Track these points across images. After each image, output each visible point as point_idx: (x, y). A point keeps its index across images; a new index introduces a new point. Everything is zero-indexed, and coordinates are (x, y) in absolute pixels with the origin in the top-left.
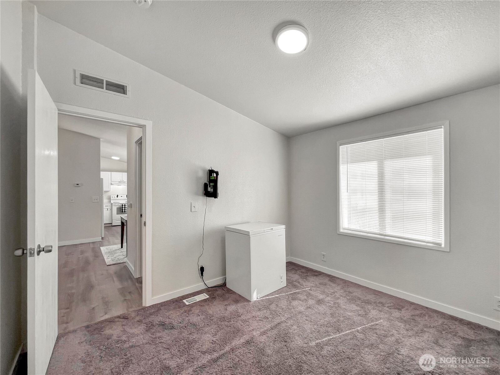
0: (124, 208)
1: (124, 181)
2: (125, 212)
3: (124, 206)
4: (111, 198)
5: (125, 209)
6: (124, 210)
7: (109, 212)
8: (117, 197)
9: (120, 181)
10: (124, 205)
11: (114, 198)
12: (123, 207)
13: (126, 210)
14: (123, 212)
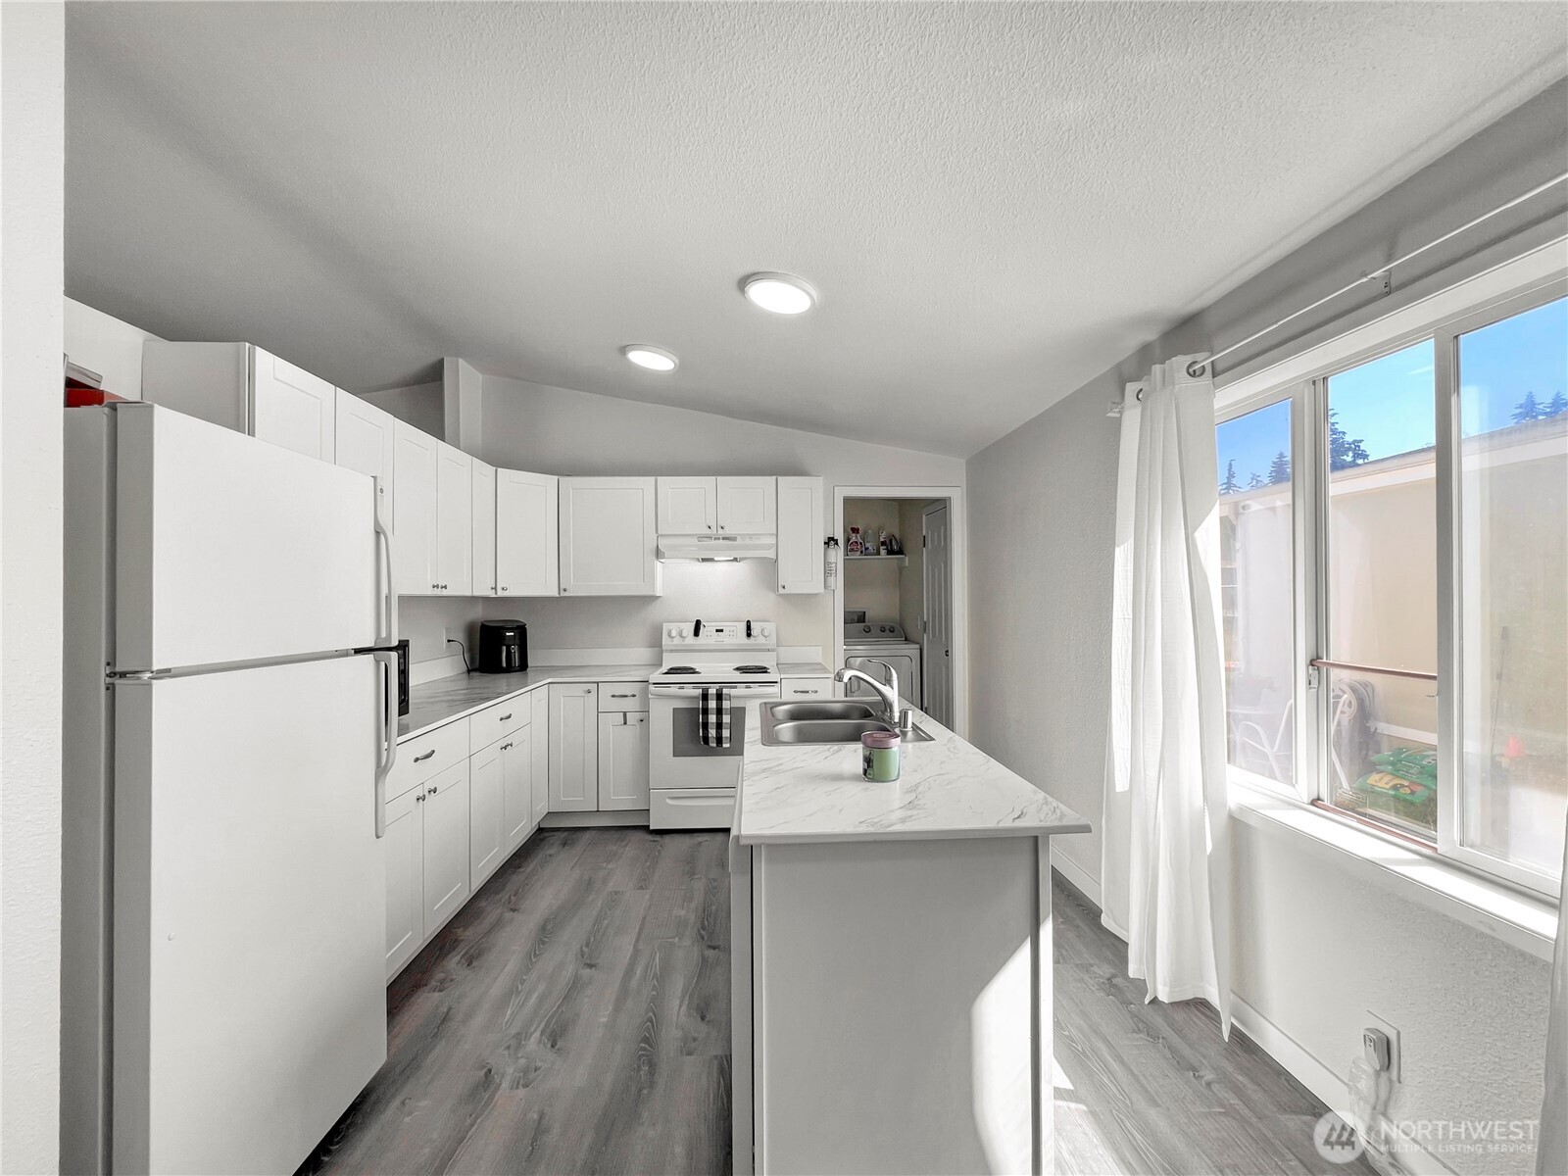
0: (712, 718)
1: (728, 532)
2: (719, 740)
3: (712, 704)
4: (665, 640)
5: (719, 726)
6: (712, 732)
7: (631, 733)
8: (696, 633)
9: (708, 532)
10: (712, 691)
11: (677, 641)
12: (705, 711)
13: (726, 733)
14: (706, 740)
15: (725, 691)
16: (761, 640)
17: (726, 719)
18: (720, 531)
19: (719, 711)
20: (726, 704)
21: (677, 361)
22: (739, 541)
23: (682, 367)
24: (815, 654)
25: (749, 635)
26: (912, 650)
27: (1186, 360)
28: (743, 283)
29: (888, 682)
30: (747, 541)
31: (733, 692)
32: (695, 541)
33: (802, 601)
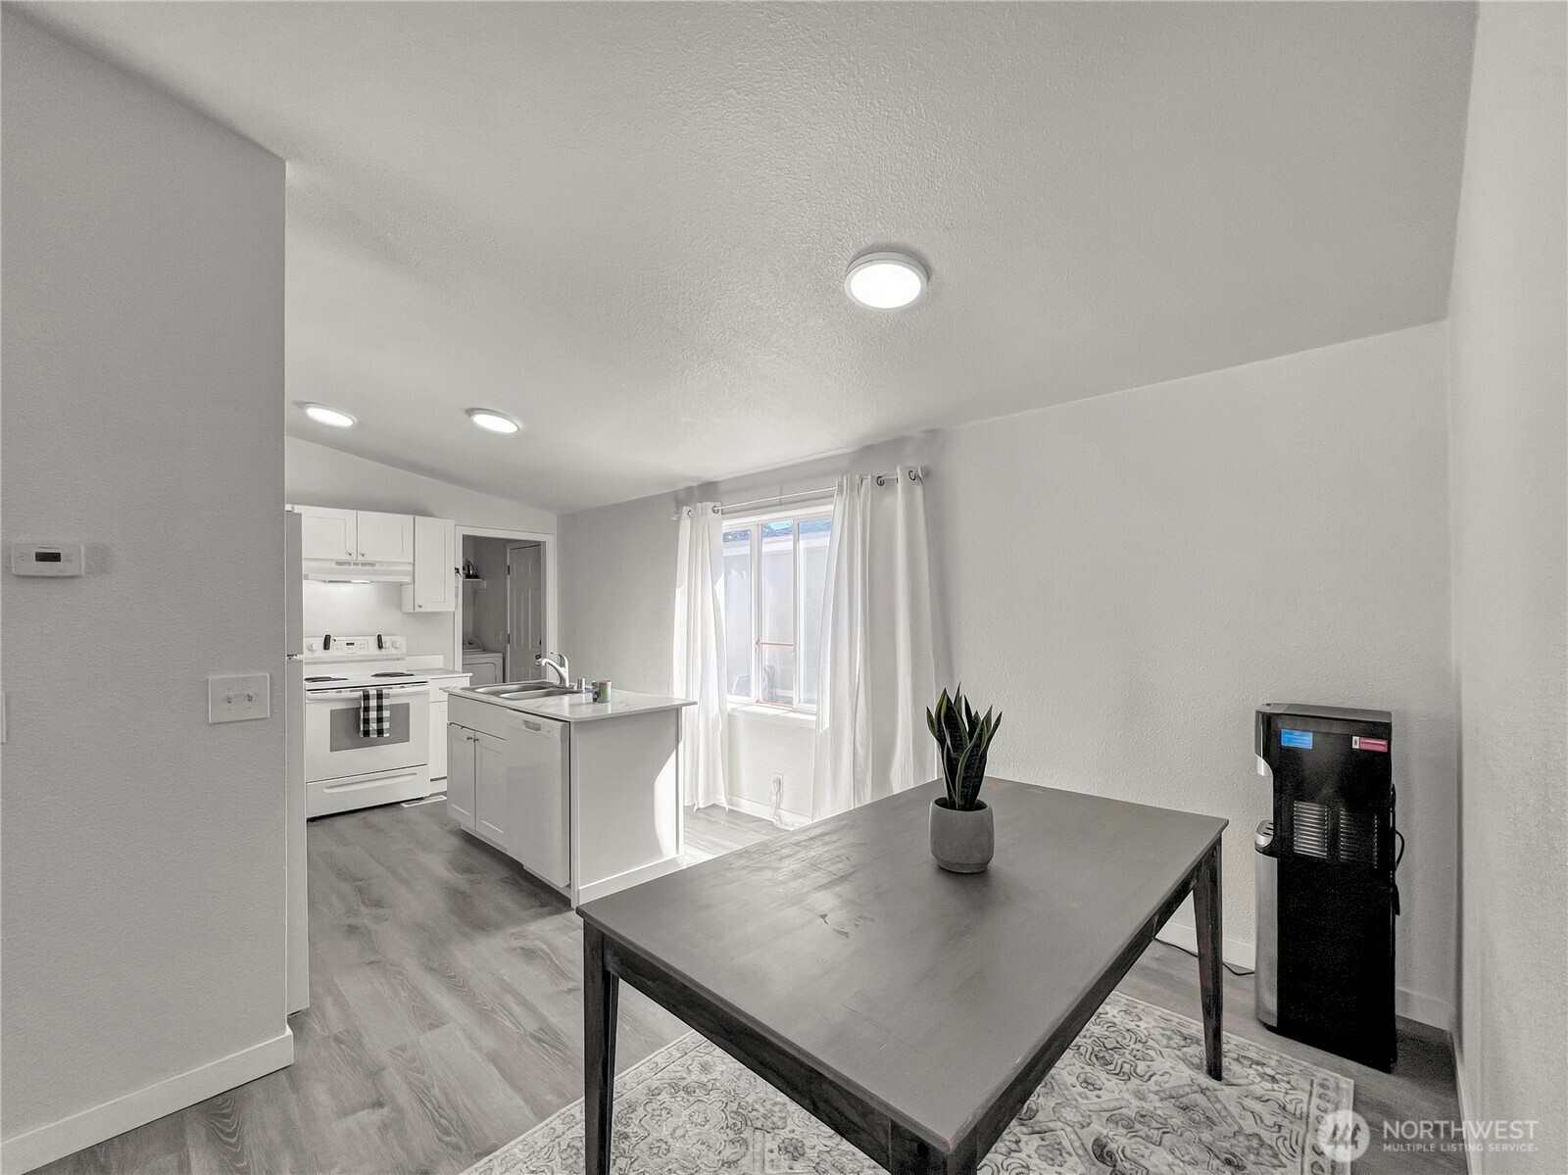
0: (373, 715)
1: (368, 558)
2: (380, 732)
3: (373, 703)
5: (380, 720)
6: (373, 726)
8: (327, 647)
9: (348, 558)
10: (373, 692)
11: (312, 655)
12: (367, 709)
13: (386, 725)
14: (367, 733)
15: (384, 691)
16: (393, 651)
17: (386, 714)
18: (360, 558)
19: (380, 708)
20: (385, 702)
21: (356, 420)
22: (377, 567)
23: (359, 426)
24: (437, 661)
25: (380, 647)
26: (497, 658)
27: (711, 504)
28: (471, 412)
29: (562, 665)
30: (386, 567)
31: (391, 692)
32: (334, 565)
33: (428, 618)
